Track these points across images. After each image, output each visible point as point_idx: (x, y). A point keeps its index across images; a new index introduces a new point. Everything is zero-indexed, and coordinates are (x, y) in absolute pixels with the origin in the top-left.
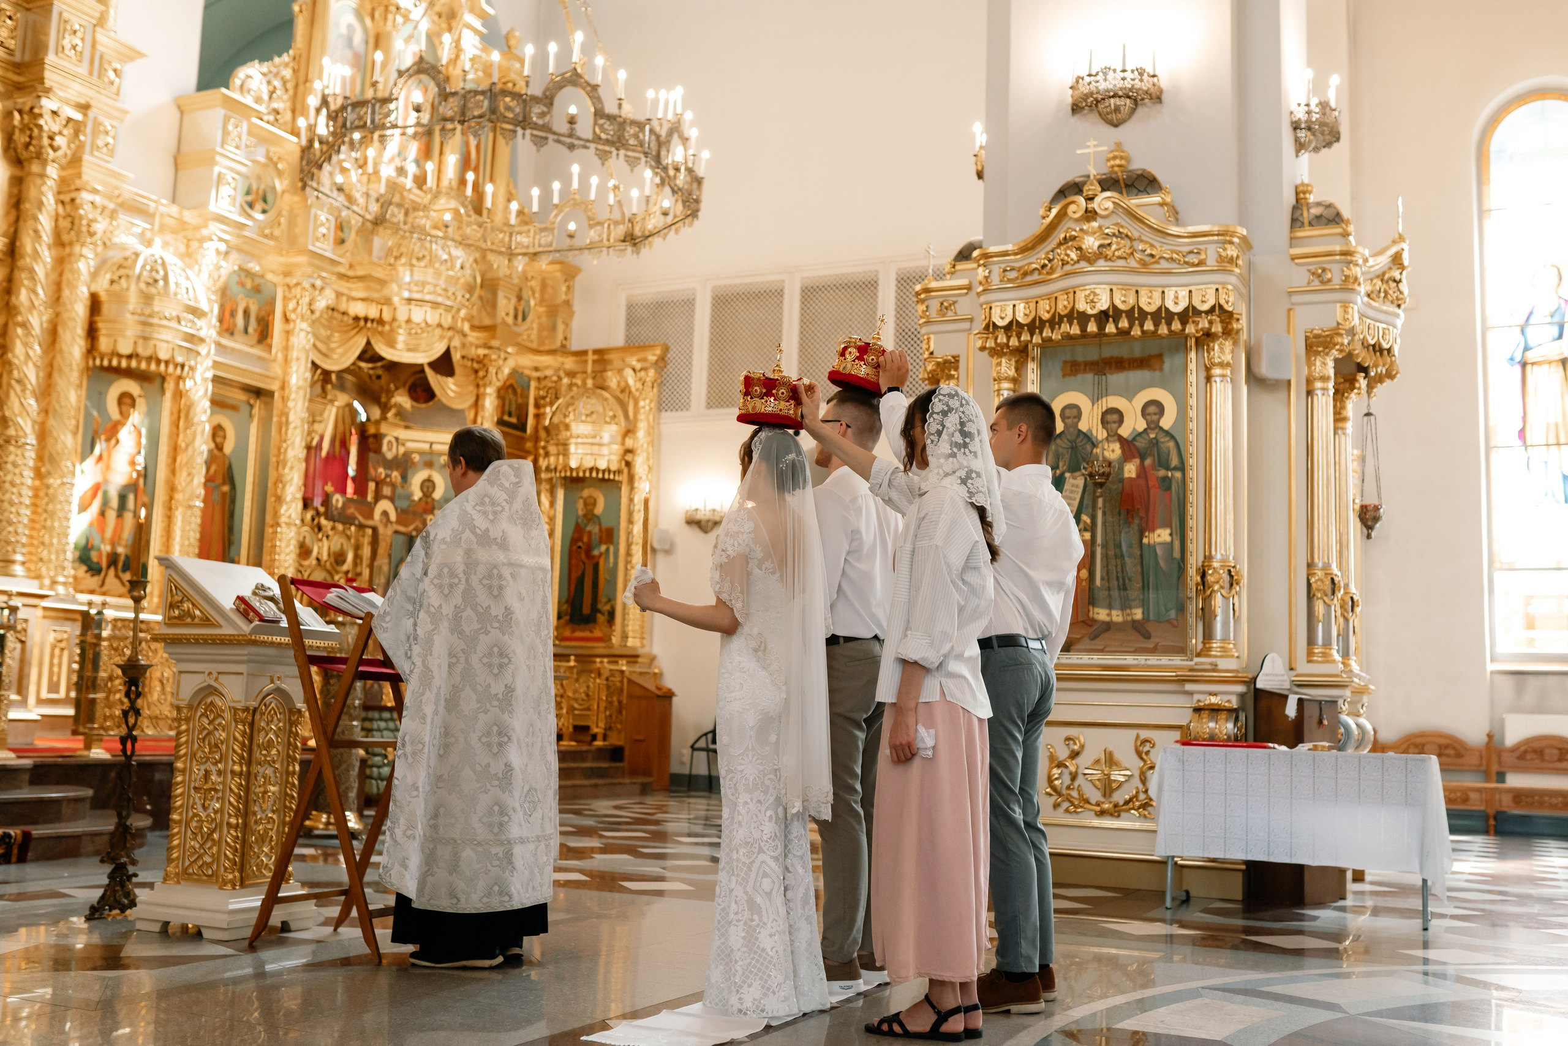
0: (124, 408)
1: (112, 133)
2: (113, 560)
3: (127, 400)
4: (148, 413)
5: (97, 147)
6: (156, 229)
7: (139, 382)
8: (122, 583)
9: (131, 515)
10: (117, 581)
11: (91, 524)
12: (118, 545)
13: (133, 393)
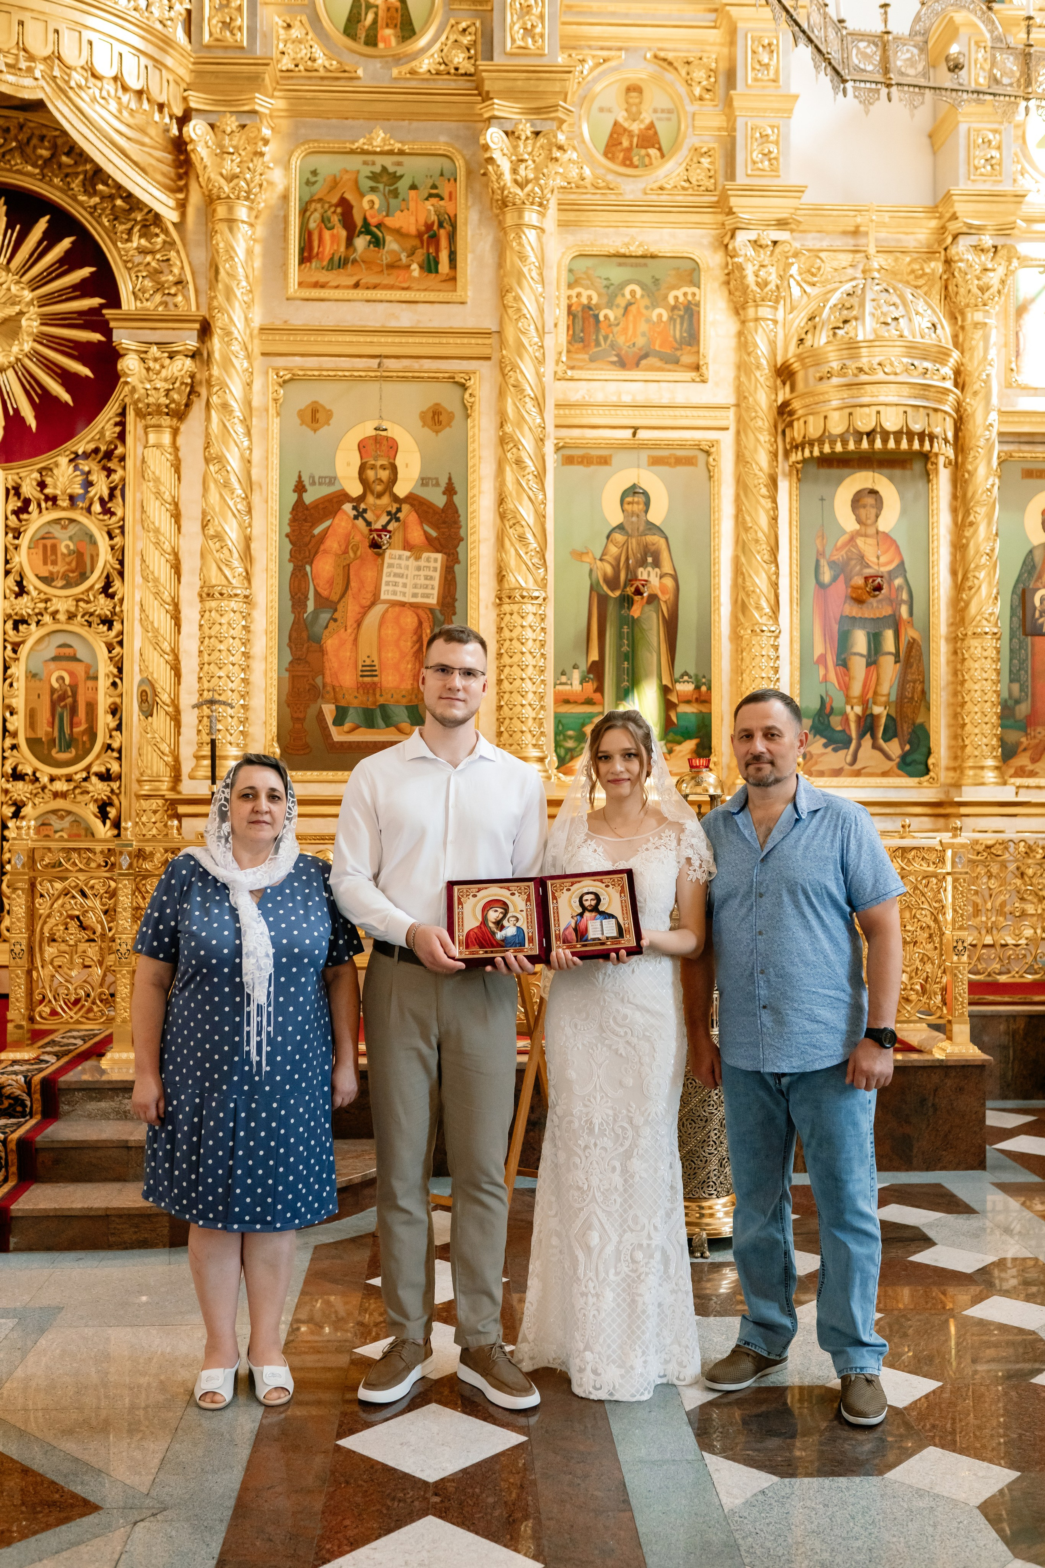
0: (863, 512)
1: (773, 138)
2: (868, 724)
3: (870, 500)
4: (904, 511)
5: (754, 163)
6: (872, 250)
7: (886, 471)
8: (888, 757)
9: (891, 659)
10: (877, 753)
11: (825, 679)
12: (875, 703)
13: (877, 488)
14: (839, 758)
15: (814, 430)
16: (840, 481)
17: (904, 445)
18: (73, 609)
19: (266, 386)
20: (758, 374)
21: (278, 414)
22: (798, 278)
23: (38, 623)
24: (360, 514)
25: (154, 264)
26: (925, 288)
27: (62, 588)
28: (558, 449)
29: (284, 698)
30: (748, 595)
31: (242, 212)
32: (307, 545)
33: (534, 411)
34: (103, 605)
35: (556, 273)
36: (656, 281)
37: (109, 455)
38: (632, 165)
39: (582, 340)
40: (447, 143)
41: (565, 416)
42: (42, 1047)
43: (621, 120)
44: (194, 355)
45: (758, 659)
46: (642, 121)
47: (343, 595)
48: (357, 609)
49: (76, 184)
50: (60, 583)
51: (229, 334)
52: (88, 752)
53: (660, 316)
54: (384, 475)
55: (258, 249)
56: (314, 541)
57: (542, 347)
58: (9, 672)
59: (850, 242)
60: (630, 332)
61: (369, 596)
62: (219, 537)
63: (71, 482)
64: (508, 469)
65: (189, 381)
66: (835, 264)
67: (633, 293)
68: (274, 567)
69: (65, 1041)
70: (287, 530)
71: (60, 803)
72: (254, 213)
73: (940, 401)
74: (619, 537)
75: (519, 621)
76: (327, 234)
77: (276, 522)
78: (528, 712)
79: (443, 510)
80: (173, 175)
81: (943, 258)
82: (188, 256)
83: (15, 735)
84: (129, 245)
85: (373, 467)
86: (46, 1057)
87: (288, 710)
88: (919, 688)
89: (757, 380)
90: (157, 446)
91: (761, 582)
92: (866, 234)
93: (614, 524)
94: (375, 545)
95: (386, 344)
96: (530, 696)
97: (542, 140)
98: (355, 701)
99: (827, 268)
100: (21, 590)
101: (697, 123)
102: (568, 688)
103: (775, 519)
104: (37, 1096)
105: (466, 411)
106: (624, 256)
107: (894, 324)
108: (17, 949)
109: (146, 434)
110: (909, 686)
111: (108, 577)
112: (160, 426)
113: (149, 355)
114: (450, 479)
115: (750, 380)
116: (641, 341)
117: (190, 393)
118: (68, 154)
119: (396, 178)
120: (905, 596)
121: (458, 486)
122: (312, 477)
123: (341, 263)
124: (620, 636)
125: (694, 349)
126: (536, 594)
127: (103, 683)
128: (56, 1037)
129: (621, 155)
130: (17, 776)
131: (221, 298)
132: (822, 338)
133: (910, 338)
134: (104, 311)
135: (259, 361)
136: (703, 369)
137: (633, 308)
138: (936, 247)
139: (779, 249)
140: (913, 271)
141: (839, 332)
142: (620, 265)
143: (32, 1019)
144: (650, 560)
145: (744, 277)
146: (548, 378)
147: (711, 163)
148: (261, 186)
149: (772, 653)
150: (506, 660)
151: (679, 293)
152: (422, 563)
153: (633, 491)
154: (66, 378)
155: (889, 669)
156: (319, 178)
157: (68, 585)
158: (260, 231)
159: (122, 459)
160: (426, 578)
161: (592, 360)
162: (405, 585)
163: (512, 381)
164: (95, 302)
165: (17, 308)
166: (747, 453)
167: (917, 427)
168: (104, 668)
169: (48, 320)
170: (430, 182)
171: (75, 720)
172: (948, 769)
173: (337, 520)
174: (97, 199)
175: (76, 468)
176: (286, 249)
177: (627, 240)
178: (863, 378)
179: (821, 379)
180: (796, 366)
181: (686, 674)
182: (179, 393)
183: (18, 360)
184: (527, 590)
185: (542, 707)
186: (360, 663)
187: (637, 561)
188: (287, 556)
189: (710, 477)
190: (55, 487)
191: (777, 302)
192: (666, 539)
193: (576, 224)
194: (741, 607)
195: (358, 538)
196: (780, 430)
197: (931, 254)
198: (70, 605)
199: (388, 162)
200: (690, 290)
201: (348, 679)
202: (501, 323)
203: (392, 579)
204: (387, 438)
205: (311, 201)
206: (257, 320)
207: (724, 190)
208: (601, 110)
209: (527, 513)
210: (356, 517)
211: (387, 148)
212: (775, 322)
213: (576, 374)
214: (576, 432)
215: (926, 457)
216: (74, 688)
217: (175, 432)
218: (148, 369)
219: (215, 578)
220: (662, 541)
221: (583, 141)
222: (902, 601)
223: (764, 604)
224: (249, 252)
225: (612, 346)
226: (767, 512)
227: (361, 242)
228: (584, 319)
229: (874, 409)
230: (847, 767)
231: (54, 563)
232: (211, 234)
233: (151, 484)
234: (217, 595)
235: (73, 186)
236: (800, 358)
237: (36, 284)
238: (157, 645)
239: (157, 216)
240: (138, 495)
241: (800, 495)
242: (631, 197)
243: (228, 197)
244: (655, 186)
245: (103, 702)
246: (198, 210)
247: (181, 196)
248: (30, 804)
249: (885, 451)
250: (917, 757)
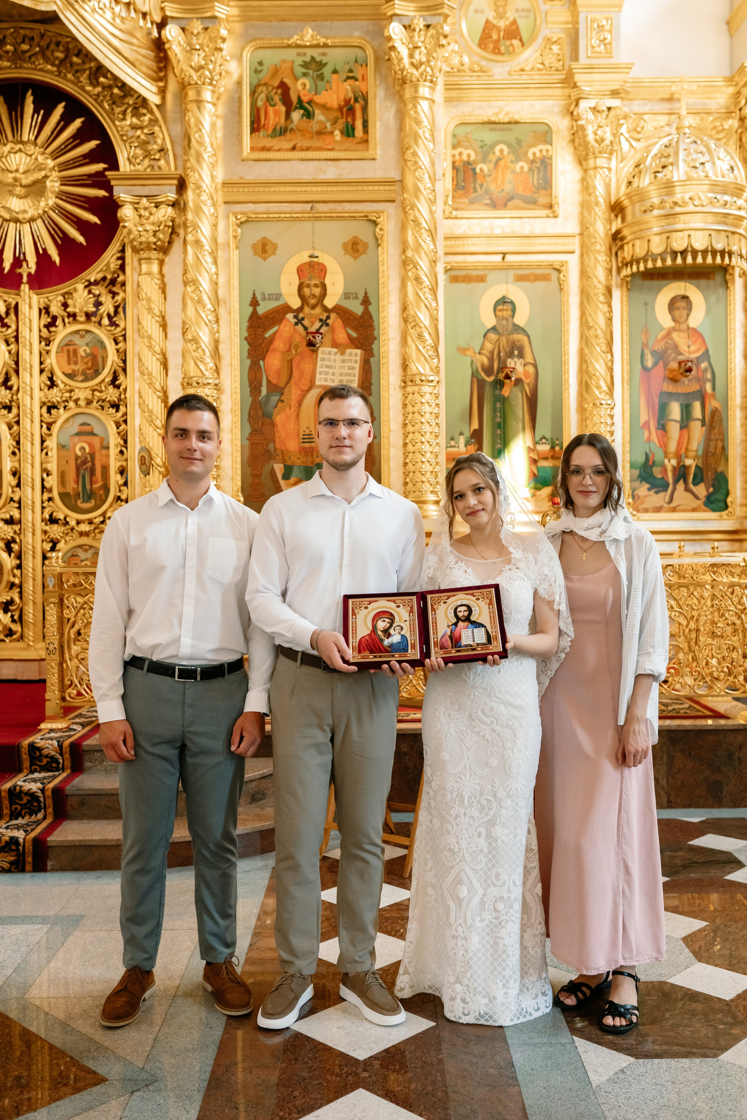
0: (677, 313)
1: (607, 27)
2: (681, 473)
3: (682, 304)
4: (708, 312)
5: (593, 47)
6: (683, 112)
7: (695, 281)
8: (697, 497)
9: (699, 424)
10: (688, 495)
11: (649, 440)
12: (686, 457)
13: (688, 294)
14: (660, 499)
15: (640, 251)
16: (659, 290)
17: (709, 260)
18: (90, 397)
19: (227, 226)
20: (597, 209)
21: (237, 248)
22: (627, 136)
23: (65, 407)
24: (299, 321)
25: (143, 137)
26: (724, 141)
27: (82, 381)
28: (446, 271)
29: (246, 459)
30: (590, 378)
31: (207, 95)
32: (260, 345)
33: (428, 240)
34: (112, 394)
35: (443, 136)
36: (519, 141)
37: (113, 282)
38: (500, 53)
39: (463, 188)
40: (360, 37)
41: (452, 246)
42: (72, 719)
43: (491, 19)
44: (174, 205)
45: (598, 426)
46: (507, 19)
47: (288, 382)
48: (299, 392)
49: (84, 78)
50: (80, 378)
51: (199, 187)
52: (104, 502)
53: (522, 168)
54: (317, 291)
55: (219, 123)
56: (265, 342)
57: (434, 191)
58: (45, 444)
59: (666, 107)
60: (500, 181)
61: (307, 383)
62: (195, 340)
63: (86, 302)
64: (409, 284)
65: (170, 224)
66: (655, 124)
67: (501, 151)
68: (237, 362)
69: (90, 714)
70: (246, 334)
71: (84, 540)
72: (216, 95)
73: (737, 226)
74: (493, 336)
75: (419, 399)
76: (271, 110)
77: (237, 329)
78: (427, 467)
79: (361, 317)
80: (155, 68)
81: (738, 117)
82: (168, 130)
83: (50, 490)
84: (124, 122)
85: (308, 286)
86: (75, 727)
87: (248, 469)
88: (720, 444)
89: (596, 214)
90: (149, 274)
91: (599, 367)
92: (679, 100)
93: (489, 326)
94: (311, 344)
95: (316, 192)
96: (428, 455)
97: (432, 31)
98: (298, 461)
99: (649, 127)
100: (52, 384)
101: (549, 19)
102: (455, 449)
103: (610, 319)
104: (67, 756)
105: (378, 242)
106: (495, 123)
107: (701, 167)
108: (51, 647)
109: (140, 264)
110: (712, 444)
111: (115, 373)
112: (150, 259)
113: (141, 206)
114: (366, 293)
115: (590, 215)
116: (508, 188)
117: (172, 233)
118: (77, 55)
119: (321, 65)
120: (709, 376)
121: (372, 299)
122: (263, 294)
123: (282, 132)
124: (494, 410)
125: (548, 192)
126: (432, 378)
127: (113, 451)
128: (83, 711)
129: (491, 46)
130: (53, 520)
131: (193, 160)
132: (645, 181)
133: (714, 178)
134: (107, 173)
135: (222, 208)
136: (555, 207)
137: (502, 163)
138: (732, 108)
139: (612, 113)
140: (715, 128)
141: (659, 175)
142: (491, 130)
143: (63, 699)
144: (516, 353)
145: (585, 136)
146: (439, 215)
147: (560, 49)
148: (220, 74)
149: (609, 421)
150: (410, 428)
151: (536, 150)
152: (346, 357)
153: (503, 301)
154: (80, 224)
155: (697, 431)
156: (265, 67)
157: (86, 379)
158: (221, 109)
159: (123, 284)
160: (350, 368)
161: (471, 203)
162: (333, 374)
163: (411, 217)
164: (100, 167)
165: (43, 173)
166: (588, 270)
167: (719, 246)
168: (114, 441)
169: (66, 181)
170: (347, 68)
171: (94, 479)
172: (742, 505)
173: (282, 326)
174: (99, 89)
175: (90, 292)
176: (240, 122)
177: (496, 110)
178: (678, 209)
179: (645, 211)
180: (626, 203)
181: (544, 437)
182: (164, 233)
183: (45, 212)
184: (425, 375)
185: (437, 463)
186: (301, 433)
187: (506, 354)
188: (246, 354)
189: (561, 289)
190: (75, 307)
191: (611, 154)
192: (528, 336)
193: (459, 100)
194: (585, 387)
195: (298, 339)
196: (613, 252)
197: (729, 113)
198: (88, 394)
199: (315, 53)
200: (544, 147)
201: (293, 445)
202: (403, 173)
203: (324, 369)
204: (318, 264)
205: (258, 85)
206: (220, 177)
207: (570, 70)
208: (476, 11)
209: (424, 317)
210: (296, 324)
211: (315, 42)
212: (609, 169)
213: (460, 214)
214: (460, 258)
215: (725, 270)
216: (92, 455)
217: (161, 263)
218: (140, 216)
219: (192, 371)
220: (525, 339)
221: (463, 36)
222: (707, 380)
223: (602, 384)
224: (213, 125)
225: (486, 192)
226: (604, 314)
227: (296, 115)
228: (465, 172)
229: (687, 233)
230: (665, 505)
231: (76, 363)
232: (183, 112)
233: (144, 302)
234: (195, 384)
235: (82, 79)
236: (629, 196)
237: (56, 154)
238: (151, 422)
239: (145, 101)
240: (135, 311)
241: (629, 301)
242: (500, 77)
243: (196, 83)
244: (517, 68)
245: (114, 465)
246: (175, 95)
247: (161, 84)
248: (63, 541)
249: (694, 265)
250: (719, 496)
